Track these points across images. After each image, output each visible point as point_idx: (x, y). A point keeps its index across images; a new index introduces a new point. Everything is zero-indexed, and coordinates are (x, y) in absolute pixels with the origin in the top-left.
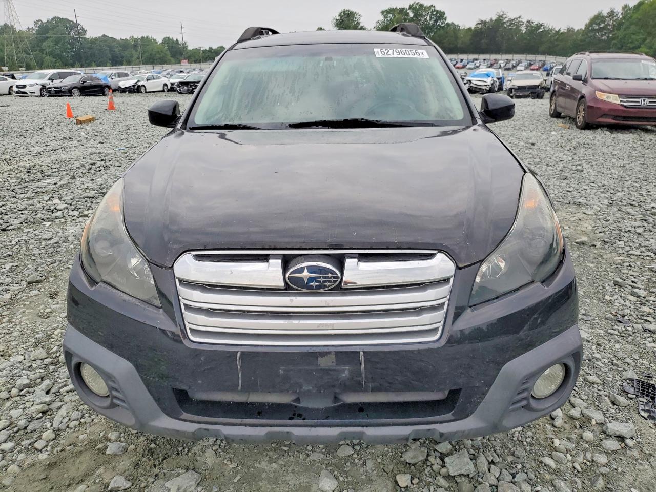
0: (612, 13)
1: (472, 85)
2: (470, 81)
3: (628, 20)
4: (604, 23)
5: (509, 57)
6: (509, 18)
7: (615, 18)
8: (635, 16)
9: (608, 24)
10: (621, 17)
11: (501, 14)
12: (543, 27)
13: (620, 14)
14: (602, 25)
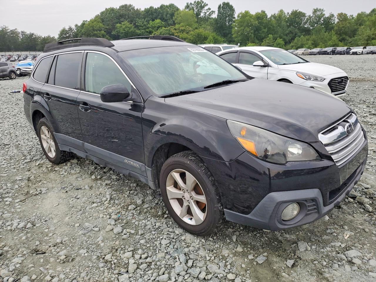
0: (70, 29)
1: (22, 71)
2: (19, 69)
3: (80, 32)
4: (68, 34)
5: (19, 53)
6: (10, 29)
7: (73, 31)
8: (83, 30)
9: (70, 35)
10: (76, 31)
11: (4, 27)
12: (34, 35)
13: (75, 29)
14: (68, 35)
